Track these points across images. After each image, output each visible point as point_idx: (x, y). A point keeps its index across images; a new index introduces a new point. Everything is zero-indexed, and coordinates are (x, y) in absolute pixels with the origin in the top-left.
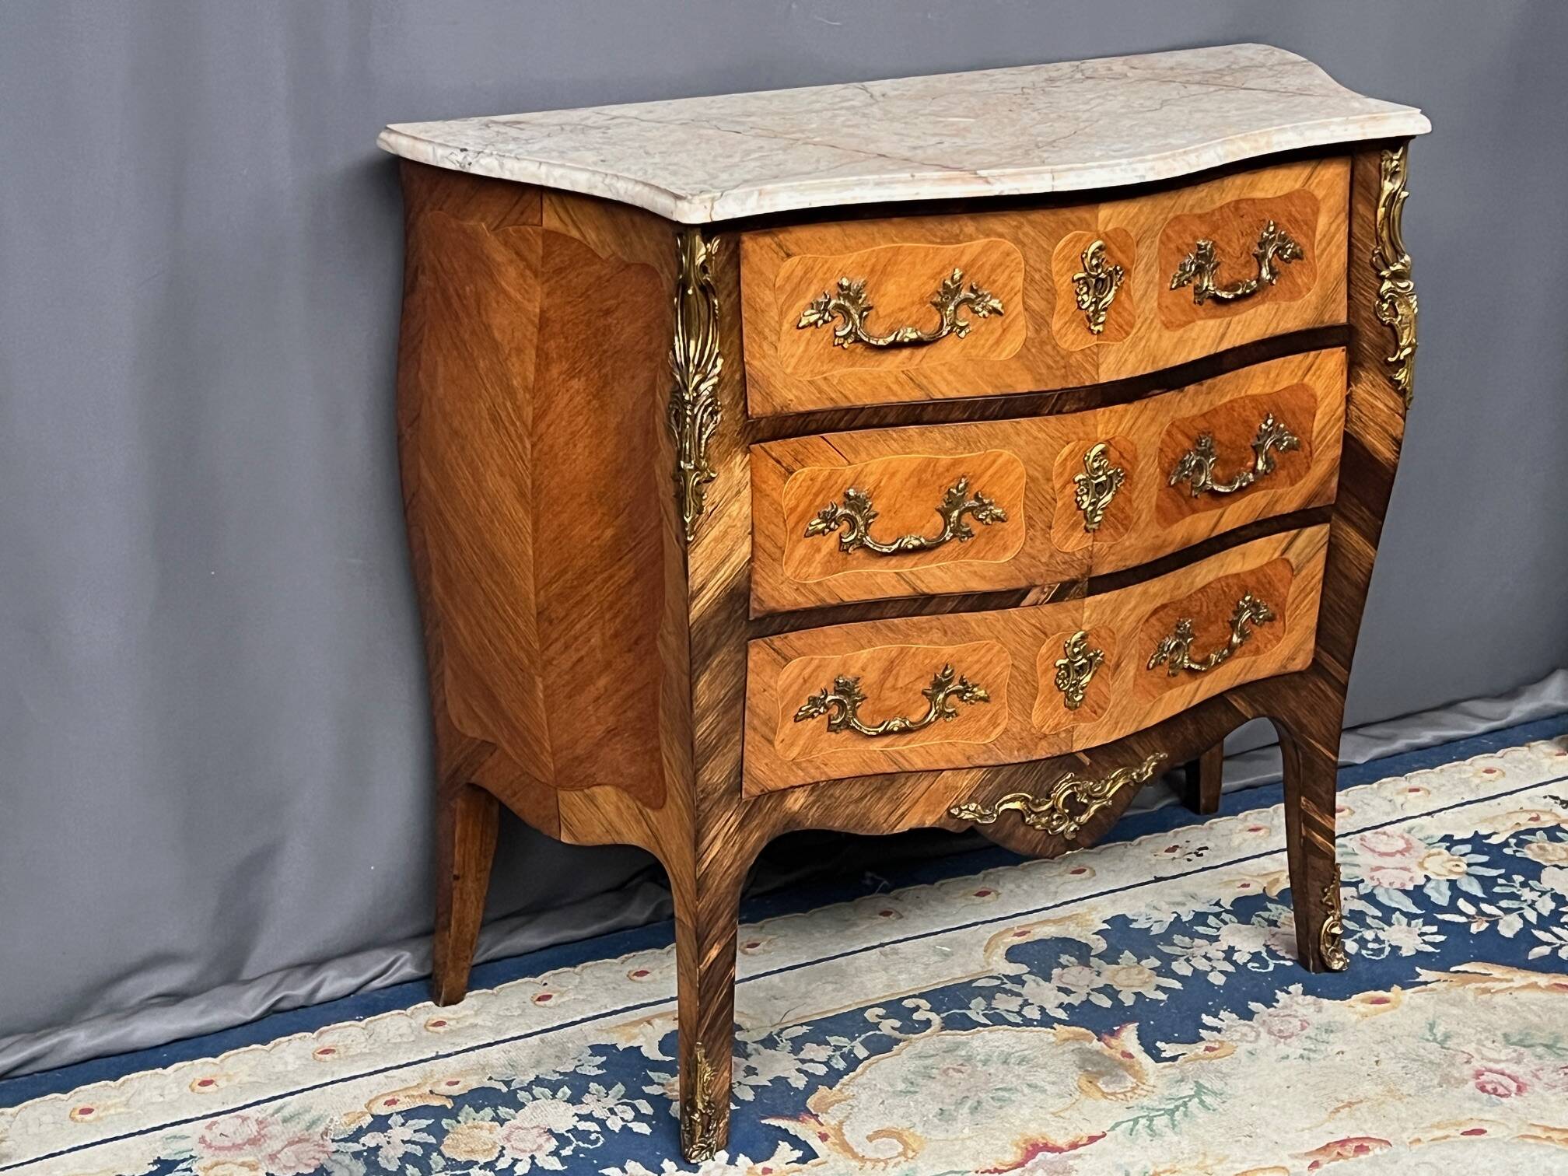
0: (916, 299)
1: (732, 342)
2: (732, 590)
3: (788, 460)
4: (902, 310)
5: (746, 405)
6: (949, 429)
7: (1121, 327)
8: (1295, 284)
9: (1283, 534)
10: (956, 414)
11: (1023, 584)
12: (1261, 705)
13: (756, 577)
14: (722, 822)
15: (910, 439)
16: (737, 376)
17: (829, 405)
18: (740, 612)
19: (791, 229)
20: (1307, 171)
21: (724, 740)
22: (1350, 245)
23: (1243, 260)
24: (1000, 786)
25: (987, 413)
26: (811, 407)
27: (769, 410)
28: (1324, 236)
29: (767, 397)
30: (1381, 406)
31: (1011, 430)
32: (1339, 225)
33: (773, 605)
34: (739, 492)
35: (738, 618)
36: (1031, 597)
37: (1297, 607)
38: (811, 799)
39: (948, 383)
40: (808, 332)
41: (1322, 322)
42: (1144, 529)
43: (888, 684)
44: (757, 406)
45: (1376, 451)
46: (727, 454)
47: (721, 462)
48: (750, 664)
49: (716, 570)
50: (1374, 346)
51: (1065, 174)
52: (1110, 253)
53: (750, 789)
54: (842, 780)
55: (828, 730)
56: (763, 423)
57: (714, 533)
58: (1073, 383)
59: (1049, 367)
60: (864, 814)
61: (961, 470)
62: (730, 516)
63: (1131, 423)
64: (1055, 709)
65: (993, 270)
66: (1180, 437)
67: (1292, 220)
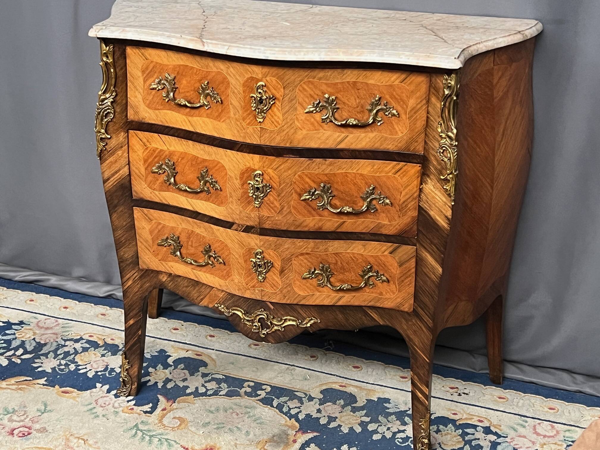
0: (193, 88)
1: (122, 88)
2: (122, 184)
3: (144, 140)
4: (188, 92)
5: (127, 114)
6: (202, 146)
7: (273, 123)
8: (394, 129)
9: (390, 244)
10: (204, 141)
11: (230, 220)
12: (388, 320)
13: (132, 182)
14: (131, 273)
15: (189, 146)
16: (124, 102)
17: (160, 123)
18: (127, 194)
19: (147, 48)
20: (403, 76)
21: (128, 242)
22: (428, 117)
23: (358, 109)
24: (233, 302)
25: (215, 143)
26: (153, 122)
27: (136, 119)
28: (413, 109)
29: (136, 113)
30: (439, 199)
31: (223, 153)
32: (422, 106)
33: (142, 196)
34: (122, 147)
35: (126, 196)
36: (235, 227)
37: (403, 281)
38: (169, 279)
39: (202, 127)
40: (154, 92)
41: (409, 150)
42: (286, 215)
43: (190, 243)
44: (131, 115)
45: (438, 221)
46: (117, 131)
47: (114, 133)
48: (135, 216)
49: (113, 175)
50: (436, 169)
51: (233, 48)
52: (268, 88)
53: (142, 265)
54: (180, 276)
55: (171, 254)
56: (134, 123)
57: (111, 159)
58: (248, 141)
59: (238, 131)
60: (189, 293)
61: (206, 164)
62: (118, 155)
63: (277, 166)
64: (253, 279)
65: (219, 84)
66: (307, 180)
67: (392, 96)
